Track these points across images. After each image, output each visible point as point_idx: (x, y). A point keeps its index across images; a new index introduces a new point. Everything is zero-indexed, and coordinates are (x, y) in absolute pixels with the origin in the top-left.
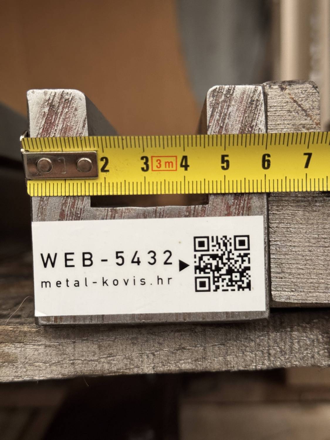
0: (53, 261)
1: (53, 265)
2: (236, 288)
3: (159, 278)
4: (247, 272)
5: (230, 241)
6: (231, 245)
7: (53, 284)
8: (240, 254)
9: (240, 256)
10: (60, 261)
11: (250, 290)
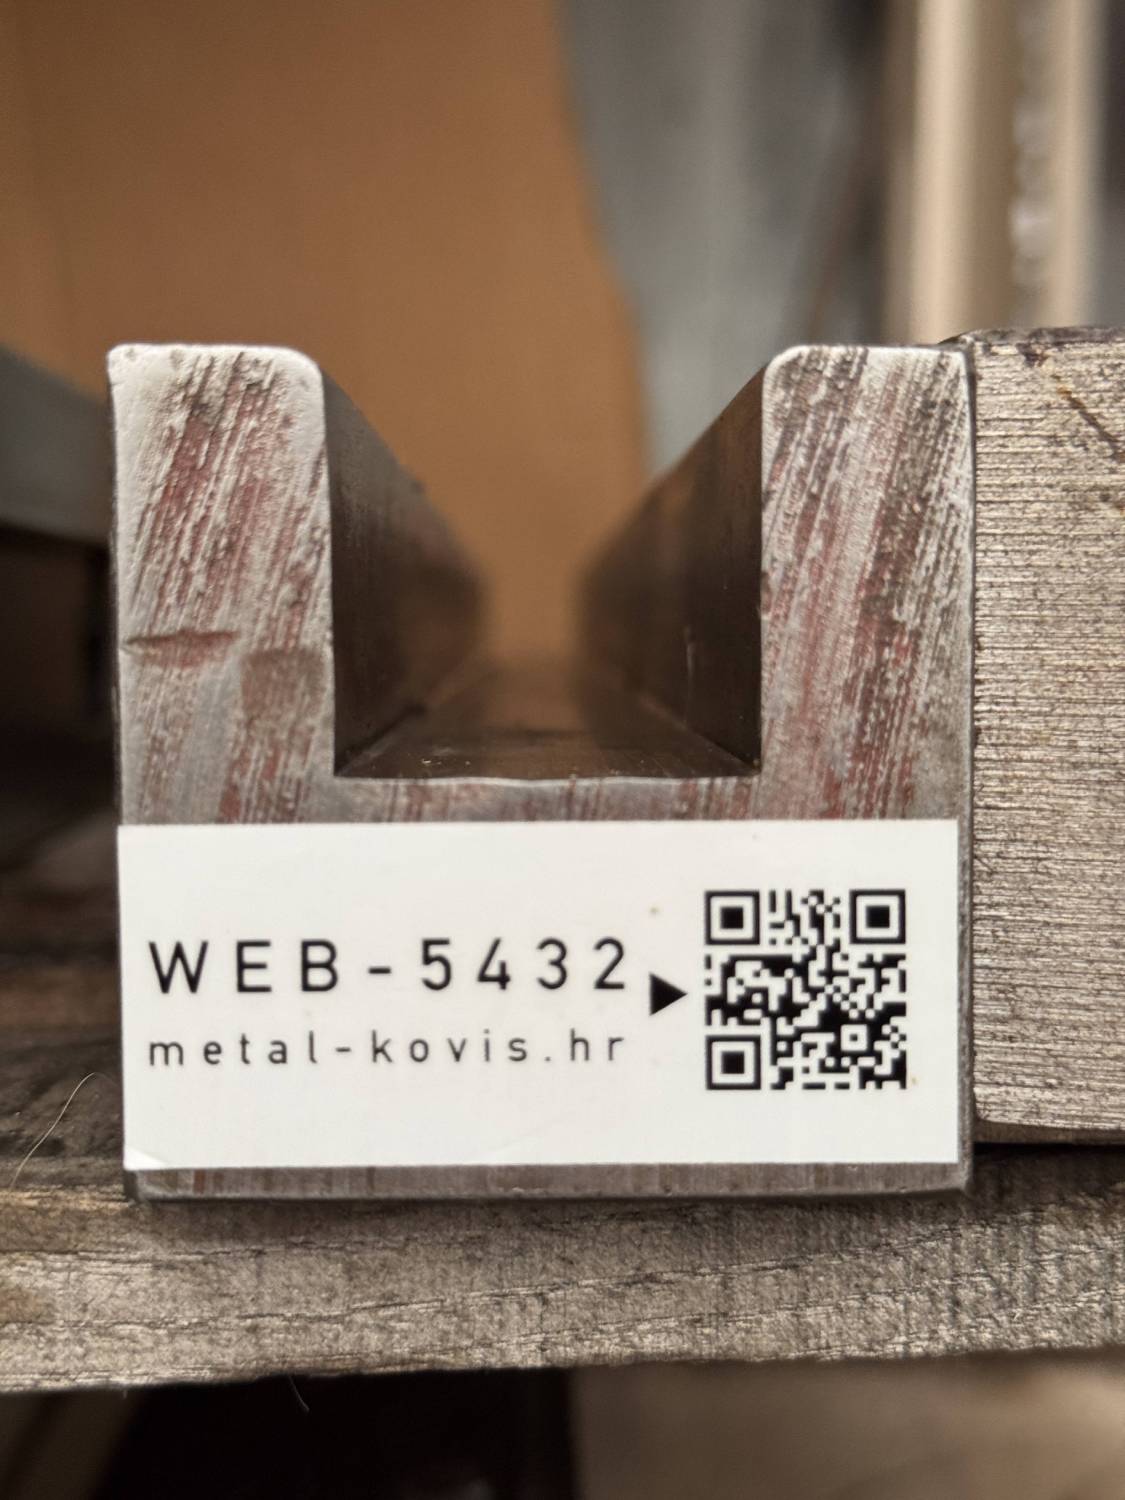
0: (193, 968)
1: (193, 982)
2: (853, 1077)
3: (577, 1036)
4: (895, 1021)
5: (836, 909)
6: (837, 922)
7: (193, 1054)
8: (870, 957)
9: (869, 963)
10: (219, 970)
11: (903, 1085)
